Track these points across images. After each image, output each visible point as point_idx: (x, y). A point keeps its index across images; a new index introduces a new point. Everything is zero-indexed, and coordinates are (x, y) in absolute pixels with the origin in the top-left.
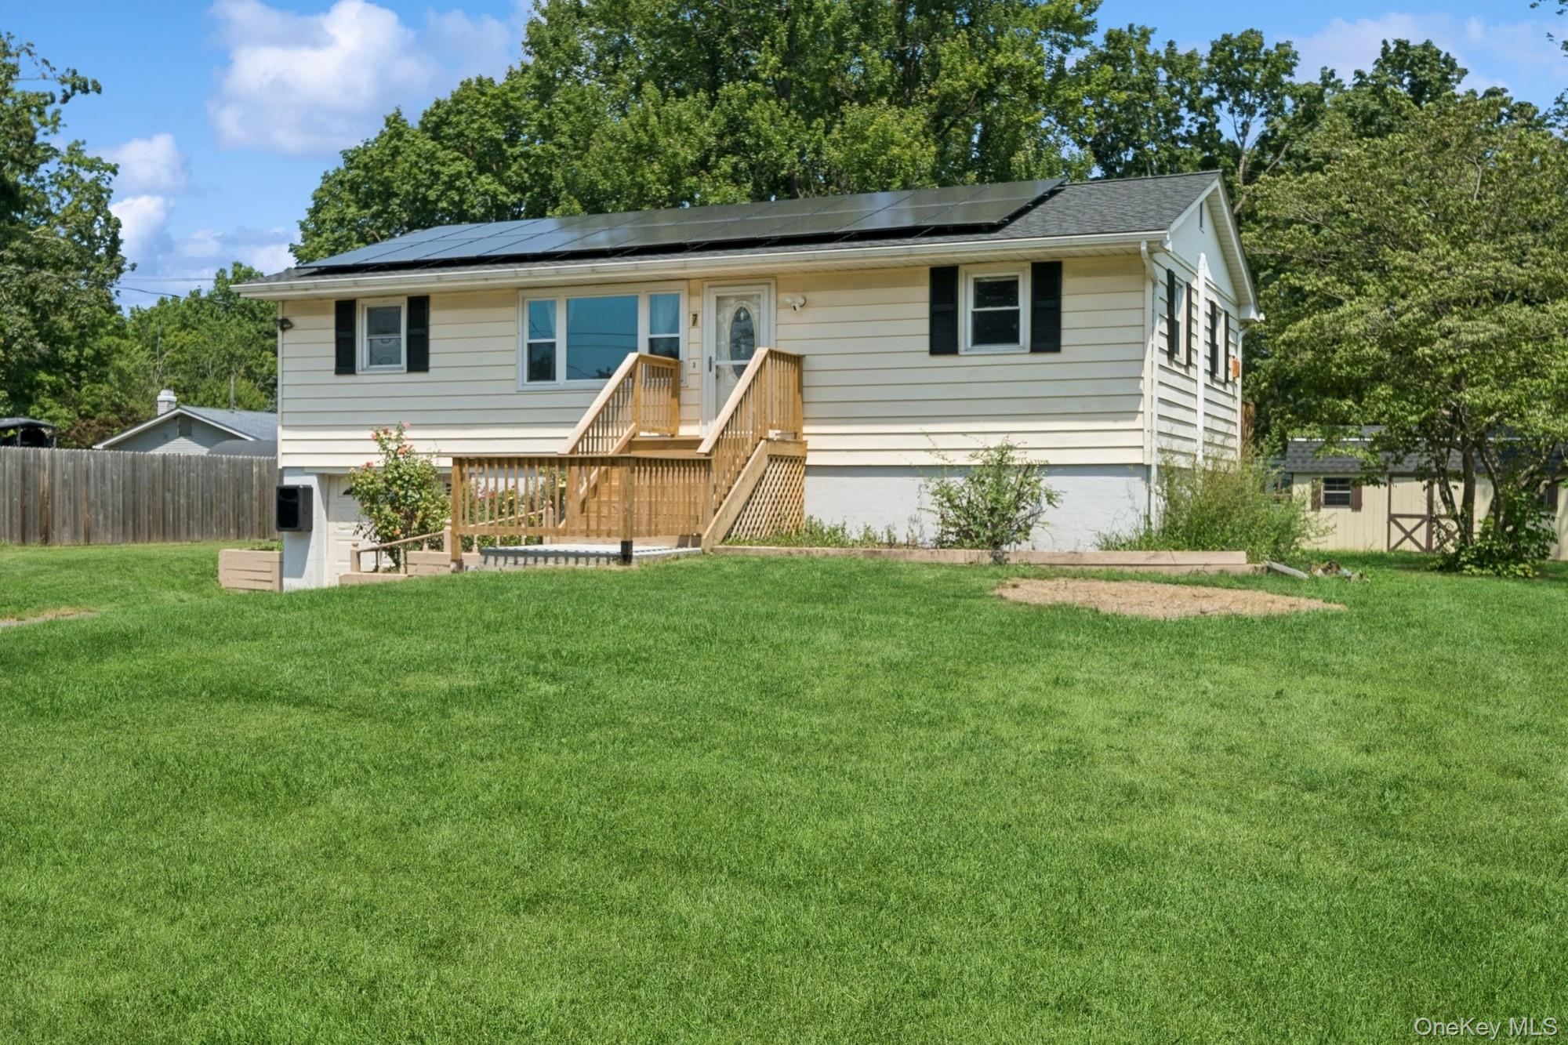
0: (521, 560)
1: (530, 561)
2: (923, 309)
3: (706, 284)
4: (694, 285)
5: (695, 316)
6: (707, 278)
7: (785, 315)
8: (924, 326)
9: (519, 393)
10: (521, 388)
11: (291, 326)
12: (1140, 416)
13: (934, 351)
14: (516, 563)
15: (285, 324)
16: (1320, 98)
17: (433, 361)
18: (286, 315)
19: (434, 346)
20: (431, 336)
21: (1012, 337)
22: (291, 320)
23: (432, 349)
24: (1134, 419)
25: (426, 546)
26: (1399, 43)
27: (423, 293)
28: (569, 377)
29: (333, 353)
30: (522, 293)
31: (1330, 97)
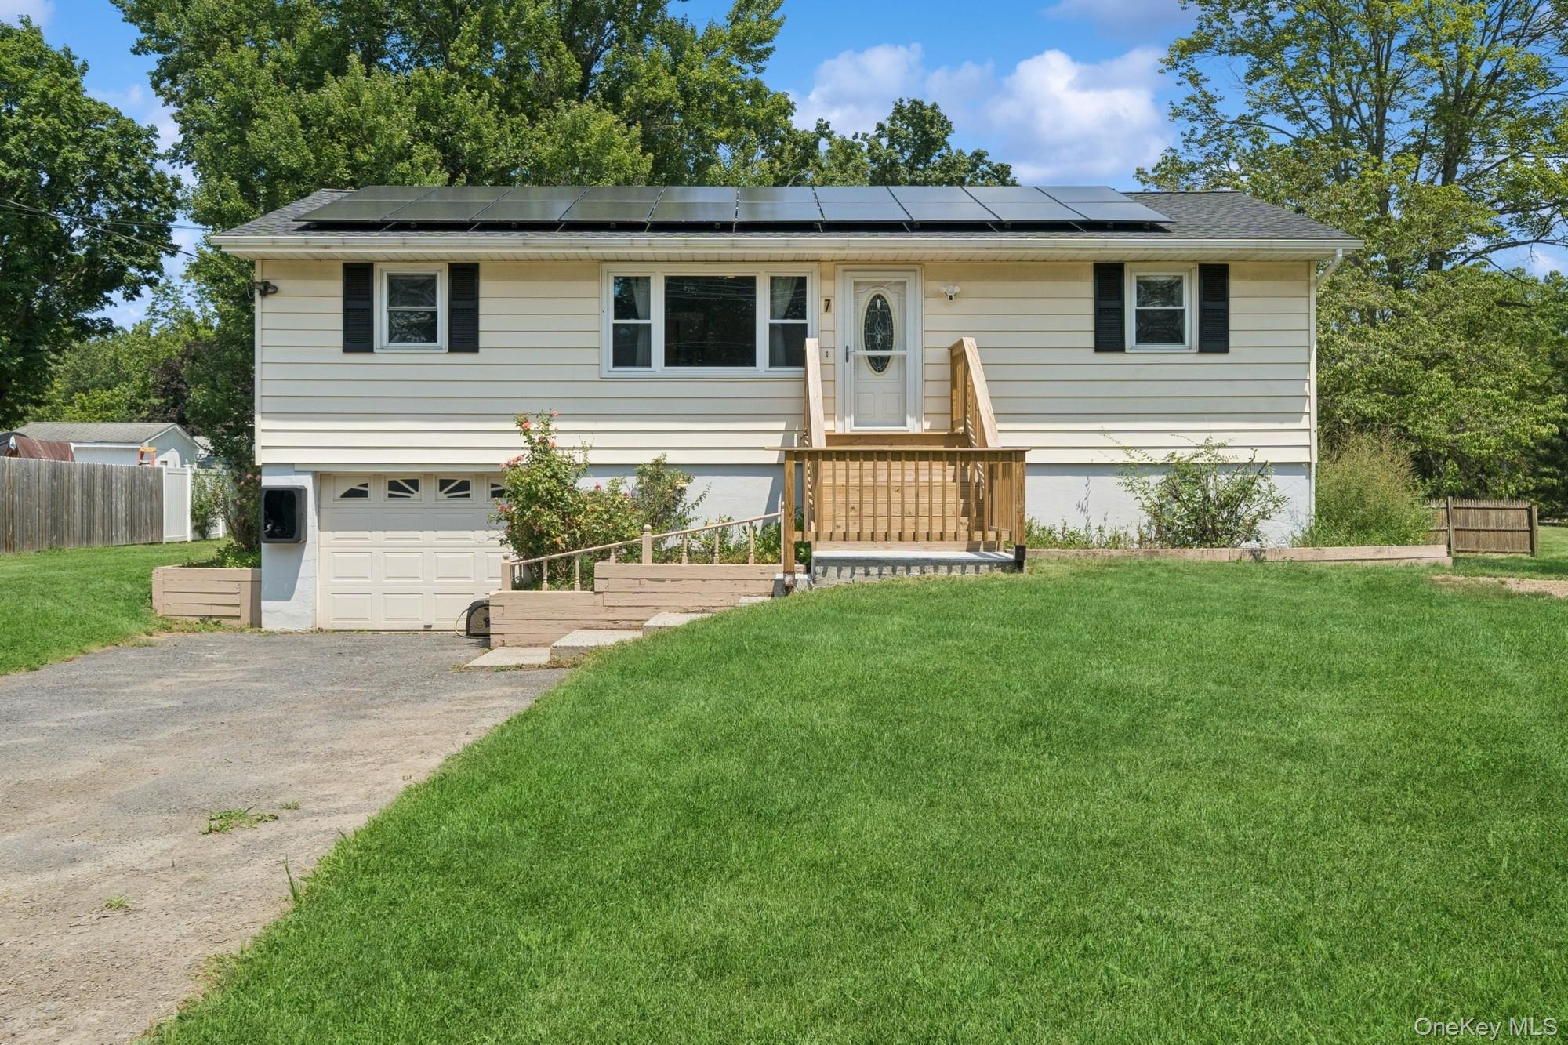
0: (874, 570)
1: (887, 570)
2: (1088, 306)
3: (841, 268)
4: (825, 267)
5: (828, 301)
6: (843, 261)
7: (932, 304)
8: (1089, 323)
9: (604, 379)
10: (605, 374)
11: (275, 290)
12: (1306, 417)
13: (1099, 348)
14: (867, 574)
15: (267, 289)
16: (816, 145)
17: (484, 339)
18: (267, 277)
19: (485, 323)
20: (481, 311)
21: (1177, 337)
22: (273, 283)
23: (482, 325)
24: (1299, 420)
25: (613, 557)
26: (915, 102)
27: (471, 260)
28: (669, 362)
29: (340, 326)
30: (606, 266)
31: (824, 145)
